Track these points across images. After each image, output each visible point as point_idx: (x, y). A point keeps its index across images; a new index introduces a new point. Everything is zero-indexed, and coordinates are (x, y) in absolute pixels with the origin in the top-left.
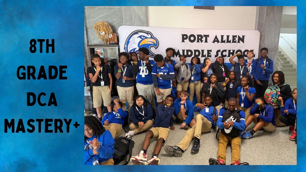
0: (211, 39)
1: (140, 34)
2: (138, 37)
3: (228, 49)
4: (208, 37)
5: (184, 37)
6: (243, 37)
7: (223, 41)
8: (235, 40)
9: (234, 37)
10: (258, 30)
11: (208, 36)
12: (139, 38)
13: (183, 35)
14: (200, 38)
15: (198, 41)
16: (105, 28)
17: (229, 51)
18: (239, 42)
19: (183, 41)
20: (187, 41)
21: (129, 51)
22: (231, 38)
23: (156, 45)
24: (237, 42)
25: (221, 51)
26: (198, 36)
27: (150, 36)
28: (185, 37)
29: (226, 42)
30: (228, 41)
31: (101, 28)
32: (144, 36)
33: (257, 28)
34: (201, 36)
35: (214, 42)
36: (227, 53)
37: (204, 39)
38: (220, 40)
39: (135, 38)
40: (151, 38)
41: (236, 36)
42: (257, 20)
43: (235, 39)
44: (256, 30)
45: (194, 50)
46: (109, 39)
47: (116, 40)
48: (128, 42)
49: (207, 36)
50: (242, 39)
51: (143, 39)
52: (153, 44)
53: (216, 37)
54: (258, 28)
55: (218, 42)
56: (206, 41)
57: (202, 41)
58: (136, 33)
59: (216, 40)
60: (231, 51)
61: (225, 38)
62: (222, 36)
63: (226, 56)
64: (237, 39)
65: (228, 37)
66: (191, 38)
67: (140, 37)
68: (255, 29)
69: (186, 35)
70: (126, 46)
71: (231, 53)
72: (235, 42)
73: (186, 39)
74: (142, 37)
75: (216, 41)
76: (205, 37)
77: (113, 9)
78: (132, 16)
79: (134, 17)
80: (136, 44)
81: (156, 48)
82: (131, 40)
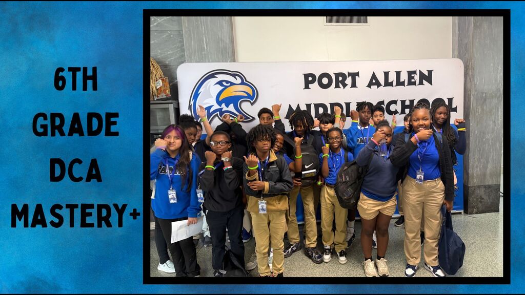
0: (363, 81)
2: (216, 84)
3: (399, 99)
6: (430, 72)
7: (388, 84)
8: (413, 80)
9: (411, 74)
10: (460, 57)
11: (357, 74)
12: (218, 85)
13: (306, 76)
14: (340, 80)
15: (337, 86)
17: (403, 102)
18: (421, 83)
19: (307, 87)
20: (315, 86)
22: (404, 77)
23: (253, 97)
24: (417, 83)
25: (386, 103)
26: (337, 75)
27: (239, 81)
28: (310, 79)
29: (395, 84)
30: (400, 83)
32: (227, 82)
33: (456, 53)
34: (342, 75)
35: (369, 86)
36: (398, 107)
37: (349, 81)
38: (382, 81)
39: (210, 86)
40: (242, 83)
41: (415, 72)
42: (456, 38)
43: (413, 78)
44: (455, 57)
45: (330, 104)
46: (157, 90)
47: (168, 92)
48: (195, 95)
49: (354, 75)
50: (427, 78)
51: (226, 87)
53: (374, 76)
54: (459, 52)
55: (378, 84)
56: (354, 85)
57: (345, 85)
58: (212, 75)
59: (374, 82)
61: (392, 78)
62: (386, 74)
64: (417, 77)
65: (398, 74)
66: (324, 80)
67: (220, 83)
68: (453, 57)
69: (313, 76)
70: (192, 103)
71: (407, 107)
72: (414, 83)
73: (313, 82)
74: (224, 83)
75: (374, 84)
76: (350, 77)
77: (166, 31)
78: (203, 42)
79: (207, 46)
80: (212, 97)
81: (252, 104)
82: (201, 90)
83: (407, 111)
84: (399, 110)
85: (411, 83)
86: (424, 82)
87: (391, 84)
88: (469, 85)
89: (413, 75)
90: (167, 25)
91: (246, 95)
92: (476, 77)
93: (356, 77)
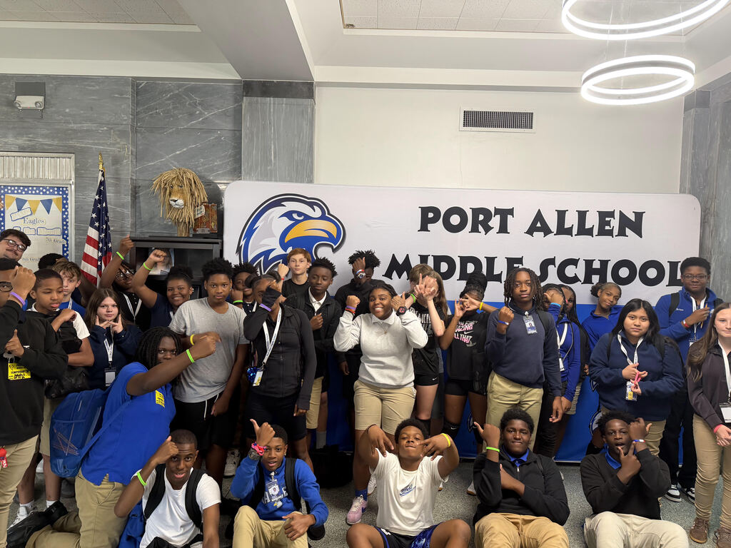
0: (519, 223)
1: (290, 206)
2: (282, 216)
3: (582, 256)
4: (509, 217)
5: (428, 216)
6: (639, 216)
7: (563, 230)
8: (607, 228)
9: (604, 216)
10: (693, 192)
11: (511, 212)
12: (285, 219)
13: (425, 211)
14: (481, 219)
15: (475, 229)
16: (186, 189)
17: (589, 263)
18: (622, 233)
19: (424, 228)
20: (437, 228)
21: (250, 258)
22: (592, 221)
23: (336, 240)
24: (616, 232)
25: (558, 263)
26: (476, 212)
27: (318, 213)
28: (431, 215)
29: (575, 231)
30: (584, 231)
31: (176, 188)
32: (300, 214)
33: (688, 186)
34: (486, 212)
35: (530, 231)
36: (580, 271)
37: (495, 222)
38: (553, 225)
39: (272, 219)
40: (323, 217)
41: (611, 214)
42: (689, 160)
43: (608, 223)
44: (684, 192)
45: (461, 257)
46: (195, 220)
47: (213, 225)
48: (249, 231)
49: (505, 214)
50: (633, 224)
51: (298, 222)
52: (327, 236)
53: (539, 217)
54: (693, 184)
55: (547, 231)
56: (503, 229)
57: (488, 229)
58: (277, 202)
59: (538, 225)
60: (596, 265)
61: (571, 221)
62: (561, 215)
63: (575, 279)
64: (615, 223)
65: (582, 215)
66: (454, 219)
67: (288, 215)
68: (682, 191)
69: (436, 211)
70: (243, 243)
71: (596, 272)
72: (610, 233)
73: (434, 220)
74: (295, 216)
75: (539, 230)
76: (498, 217)
77: (215, 131)
78: (270, 152)
79: (275, 157)
80: (275, 236)
81: (334, 250)
82: (259, 224)
83: (596, 279)
84: (582, 277)
85: (603, 232)
86: (628, 231)
87: (568, 232)
88: (708, 242)
89: (607, 219)
90: (217, 121)
91: (326, 236)
92: (722, 229)
93: (509, 216)
